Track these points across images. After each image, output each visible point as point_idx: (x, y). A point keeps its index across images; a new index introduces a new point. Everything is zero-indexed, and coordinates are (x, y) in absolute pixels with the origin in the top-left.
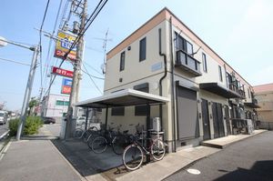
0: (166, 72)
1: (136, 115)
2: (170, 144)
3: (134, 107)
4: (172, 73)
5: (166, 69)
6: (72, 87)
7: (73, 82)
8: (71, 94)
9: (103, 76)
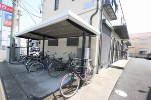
0: (97, 8)
1: (67, 45)
2: (95, 68)
3: (66, 39)
4: (101, 11)
5: (98, 5)
6: (12, 21)
7: (13, 16)
8: (12, 27)
9: (41, 15)
